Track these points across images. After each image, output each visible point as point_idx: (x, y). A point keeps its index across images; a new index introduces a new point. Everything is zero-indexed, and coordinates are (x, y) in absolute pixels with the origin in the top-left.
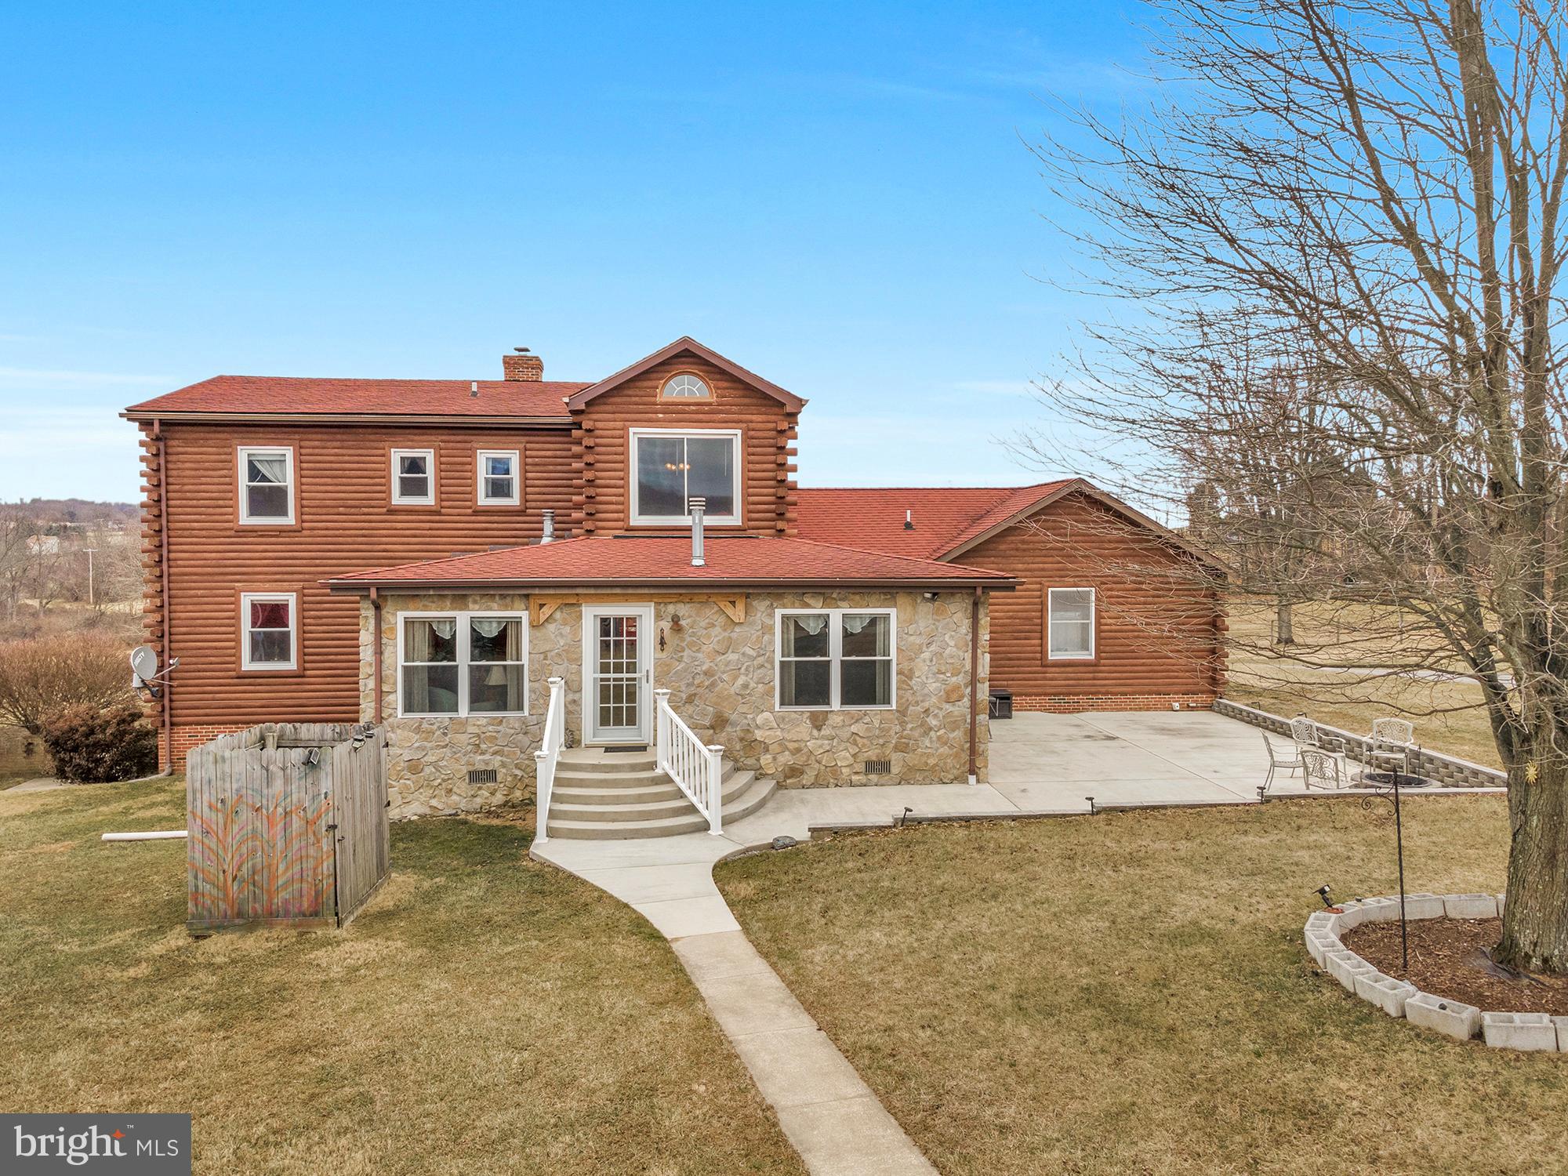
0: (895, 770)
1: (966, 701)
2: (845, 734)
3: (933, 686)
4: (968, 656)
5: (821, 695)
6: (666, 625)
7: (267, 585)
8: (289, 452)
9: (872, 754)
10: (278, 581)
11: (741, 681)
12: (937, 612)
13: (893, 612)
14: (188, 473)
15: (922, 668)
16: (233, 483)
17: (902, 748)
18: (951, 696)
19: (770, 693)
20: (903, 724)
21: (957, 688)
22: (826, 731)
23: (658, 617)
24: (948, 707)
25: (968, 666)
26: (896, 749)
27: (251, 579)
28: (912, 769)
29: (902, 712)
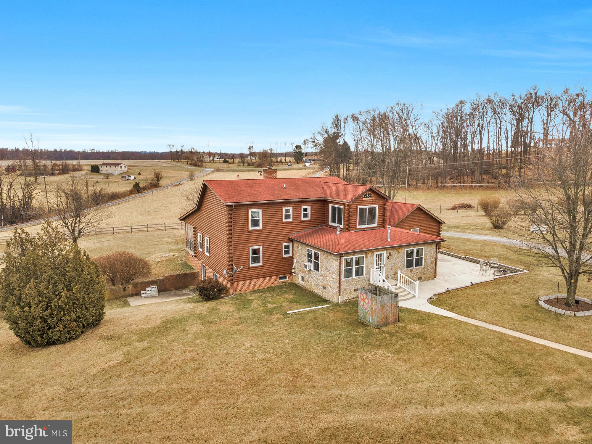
0: (423, 279)
1: (434, 264)
2: (415, 273)
3: (429, 261)
4: (435, 254)
5: (412, 266)
6: (388, 255)
7: (255, 244)
8: (260, 210)
9: (419, 276)
10: (258, 243)
11: (399, 265)
12: (431, 246)
13: (424, 247)
14: (237, 217)
15: (428, 258)
16: (248, 219)
17: (424, 274)
18: (432, 263)
19: (404, 266)
20: (424, 269)
21: (433, 261)
22: (413, 273)
23: (386, 253)
24: (431, 265)
25: (435, 257)
26: (423, 274)
27: (251, 243)
28: (425, 278)
29: (424, 267)
